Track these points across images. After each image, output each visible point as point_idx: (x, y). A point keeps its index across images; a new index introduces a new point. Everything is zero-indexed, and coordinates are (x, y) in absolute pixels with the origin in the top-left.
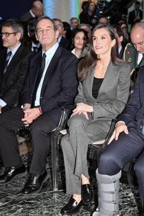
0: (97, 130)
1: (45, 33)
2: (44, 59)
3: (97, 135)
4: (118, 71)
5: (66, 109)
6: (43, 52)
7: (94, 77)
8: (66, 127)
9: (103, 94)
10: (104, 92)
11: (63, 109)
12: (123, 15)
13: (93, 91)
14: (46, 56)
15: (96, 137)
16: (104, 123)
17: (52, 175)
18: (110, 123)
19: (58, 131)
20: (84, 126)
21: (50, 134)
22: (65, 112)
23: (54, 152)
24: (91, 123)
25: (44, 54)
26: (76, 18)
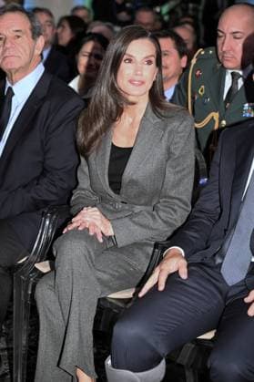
0: (120, 266)
1: (8, 45)
2: (7, 101)
3: (118, 278)
4: (164, 130)
5: (52, 214)
6: (8, 84)
7: (113, 145)
8: (49, 256)
9: (133, 182)
10: (134, 177)
11: (44, 215)
12: (191, 5)
13: (110, 175)
14: (13, 94)
15: (117, 282)
16: (136, 251)
17: (11, 365)
18: (150, 250)
19: (31, 263)
20: (90, 257)
21: (12, 270)
22: (47, 223)
23: (19, 312)
24: (107, 249)
25: (10, 89)
26: (84, 8)
